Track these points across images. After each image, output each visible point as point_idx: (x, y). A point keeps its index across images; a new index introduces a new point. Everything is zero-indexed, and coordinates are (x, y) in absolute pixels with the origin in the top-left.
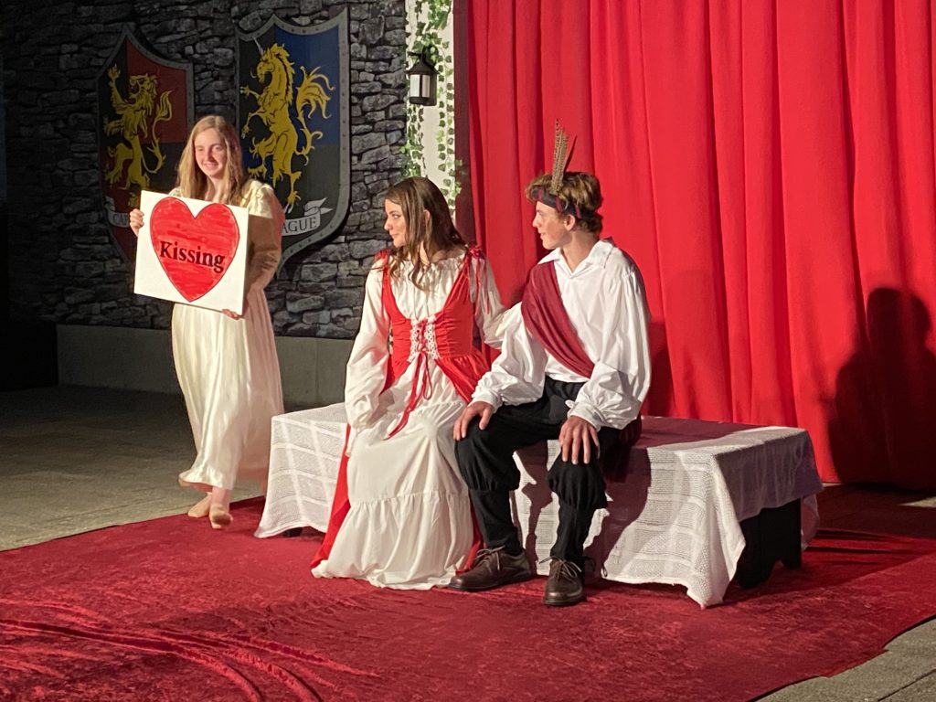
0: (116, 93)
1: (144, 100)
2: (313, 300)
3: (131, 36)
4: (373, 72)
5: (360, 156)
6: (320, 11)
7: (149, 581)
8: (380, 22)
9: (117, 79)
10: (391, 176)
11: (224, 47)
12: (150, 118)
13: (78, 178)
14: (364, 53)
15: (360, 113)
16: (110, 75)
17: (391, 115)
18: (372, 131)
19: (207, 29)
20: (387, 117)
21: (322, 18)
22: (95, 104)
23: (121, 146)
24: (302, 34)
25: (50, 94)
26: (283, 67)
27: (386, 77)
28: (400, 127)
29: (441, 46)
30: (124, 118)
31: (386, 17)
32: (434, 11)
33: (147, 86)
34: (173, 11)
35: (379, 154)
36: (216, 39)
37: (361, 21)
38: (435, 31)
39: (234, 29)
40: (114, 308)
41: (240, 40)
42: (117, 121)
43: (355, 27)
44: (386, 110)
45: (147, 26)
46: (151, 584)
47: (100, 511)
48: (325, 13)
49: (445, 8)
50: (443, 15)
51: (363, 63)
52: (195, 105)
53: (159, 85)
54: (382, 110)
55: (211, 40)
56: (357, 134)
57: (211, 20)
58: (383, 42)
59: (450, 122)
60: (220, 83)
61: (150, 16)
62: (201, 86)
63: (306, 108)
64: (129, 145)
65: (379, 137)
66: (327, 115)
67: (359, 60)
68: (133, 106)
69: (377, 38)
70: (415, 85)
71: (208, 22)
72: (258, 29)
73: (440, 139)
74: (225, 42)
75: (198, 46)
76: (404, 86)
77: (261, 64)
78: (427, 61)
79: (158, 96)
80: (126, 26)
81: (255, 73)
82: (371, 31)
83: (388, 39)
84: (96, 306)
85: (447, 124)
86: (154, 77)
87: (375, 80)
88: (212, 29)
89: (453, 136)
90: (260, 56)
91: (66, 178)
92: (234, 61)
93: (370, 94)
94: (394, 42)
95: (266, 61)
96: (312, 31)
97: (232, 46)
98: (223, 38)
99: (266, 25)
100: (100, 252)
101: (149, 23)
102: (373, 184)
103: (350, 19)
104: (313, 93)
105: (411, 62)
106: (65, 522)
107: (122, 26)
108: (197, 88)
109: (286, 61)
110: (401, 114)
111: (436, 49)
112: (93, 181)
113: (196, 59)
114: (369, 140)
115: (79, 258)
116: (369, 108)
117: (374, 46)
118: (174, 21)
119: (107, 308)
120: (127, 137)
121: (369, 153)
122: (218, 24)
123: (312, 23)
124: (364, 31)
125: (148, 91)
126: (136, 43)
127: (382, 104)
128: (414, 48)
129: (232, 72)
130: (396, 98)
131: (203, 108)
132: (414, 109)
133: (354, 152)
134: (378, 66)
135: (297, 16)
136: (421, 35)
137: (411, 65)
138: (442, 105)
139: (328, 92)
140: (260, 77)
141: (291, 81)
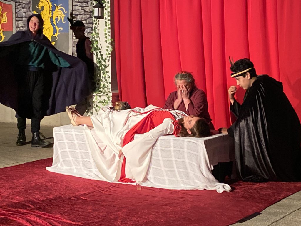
17: (88, 22)
26: (48, 4)
27: (86, 8)
28: (91, 26)
44: (86, 20)
51: (77, 3)
52: (16, 17)
59: (109, 25)
60: (25, 10)
62: (18, 11)
63: (57, 19)
66: (64, 21)
70: (96, 12)
73: (105, 31)
76: (92, 12)
77: (40, 3)
79: (2, 14)
81: (38, 6)
87: (82, 9)
89: (110, 30)
92: (30, 2)
93: (80, 14)
95: (42, 2)
104: (59, 14)
109: (49, 2)
110: (91, 22)
113: (16, 1)
127: (84, 18)
129: (29, 6)
130: (89, 16)
131: (19, 19)
132: (96, 20)
134: (83, 4)
137: (95, 4)
138: (106, 19)
139: (64, 14)
140: (39, 7)
141: (51, 9)
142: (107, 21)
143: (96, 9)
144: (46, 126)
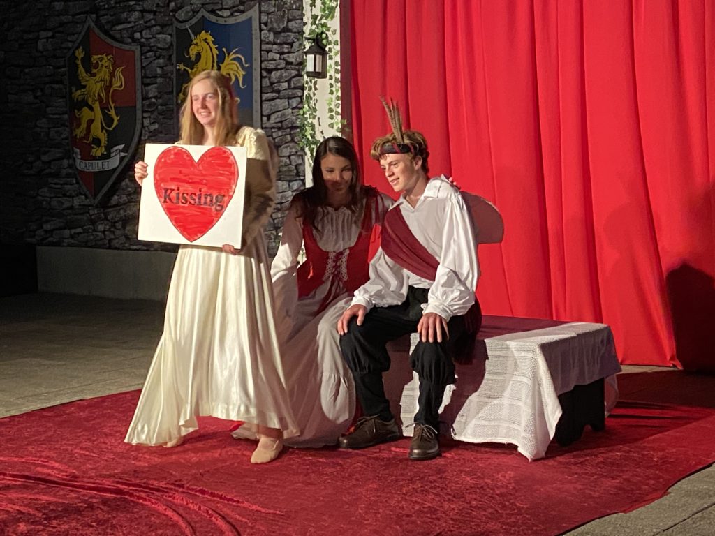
0: (81, 68)
1: (103, 74)
3: (93, 24)
4: (278, 53)
5: (269, 117)
6: (237, 6)
7: (107, 441)
8: (284, 15)
9: (82, 58)
10: (292, 132)
11: (163, 34)
12: (107, 89)
13: (52, 133)
14: (271, 38)
15: (268, 84)
16: (77, 54)
17: (292, 85)
18: (278, 98)
19: (150, 20)
20: (289, 87)
21: (239, 11)
22: (65, 77)
23: (85, 109)
24: (224, 23)
25: (31, 69)
26: (209, 49)
27: (288, 57)
28: (300, 94)
29: (330, 33)
30: (87, 87)
31: (288, 10)
32: (325, 6)
33: (105, 62)
34: (125, 6)
35: (283, 115)
36: (158, 28)
37: (269, 14)
38: (325, 21)
39: (172, 20)
40: (81, 233)
41: (176, 27)
42: (83, 90)
43: (264, 18)
44: (289, 81)
45: (105, 17)
46: (109, 444)
47: (69, 389)
48: (241, 8)
49: (334, 4)
50: (332, 9)
51: (270, 46)
52: (142, 78)
53: (115, 62)
54: (286, 82)
55: (154, 28)
56: (266, 100)
57: (155, 13)
58: (286, 30)
59: (337, 91)
60: (161, 61)
61: (108, 9)
62: (146, 64)
64: (91, 109)
65: (283, 103)
66: (243, 85)
67: (268, 43)
68: (94, 78)
69: (282, 26)
70: (310, 63)
71: (152, 14)
72: (190, 19)
73: (330, 104)
74: (165, 29)
75: (144, 32)
76: (302, 64)
77: (192, 47)
78: (320, 44)
79: (114, 71)
80: (89, 18)
81: (188, 54)
82: (276, 21)
83: (290, 27)
84: (67, 232)
85: (335, 93)
86: (110, 56)
87: (280, 59)
88: (155, 20)
89: (340, 102)
90: (192, 41)
91: (42, 134)
92: (172, 45)
93: (277, 69)
94: (295, 30)
95: (196, 44)
96: (231, 21)
97: (170, 32)
98: (163, 26)
99: (196, 17)
100: (69, 190)
101: (106, 15)
102: (279, 139)
103: (260, 12)
104: (233, 68)
105: (307, 45)
106: (43, 397)
107: (86, 17)
108: (144, 65)
109: (212, 45)
110: (300, 85)
111: (327, 35)
112: (64, 136)
113: (143, 42)
114: (275, 105)
115: (52, 195)
116: (276, 81)
117: (280, 32)
118: (125, 14)
119: (75, 233)
120: (90, 103)
121: (276, 115)
122: (159, 16)
123: (232, 15)
124: (271, 21)
125: (106, 67)
126: (97, 30)
127: (286, 77)
128: (309, 34)
129: (171, 53)
130: (296, 73)
131: (148, 81)
132: (311, 81)
133: (264, 114)
134: (283, 48)
135: (220, 10)
136: (315, 24)
137: (307, 47)
139: (243, 68)
140: (191, 56)
141: (216, 60)
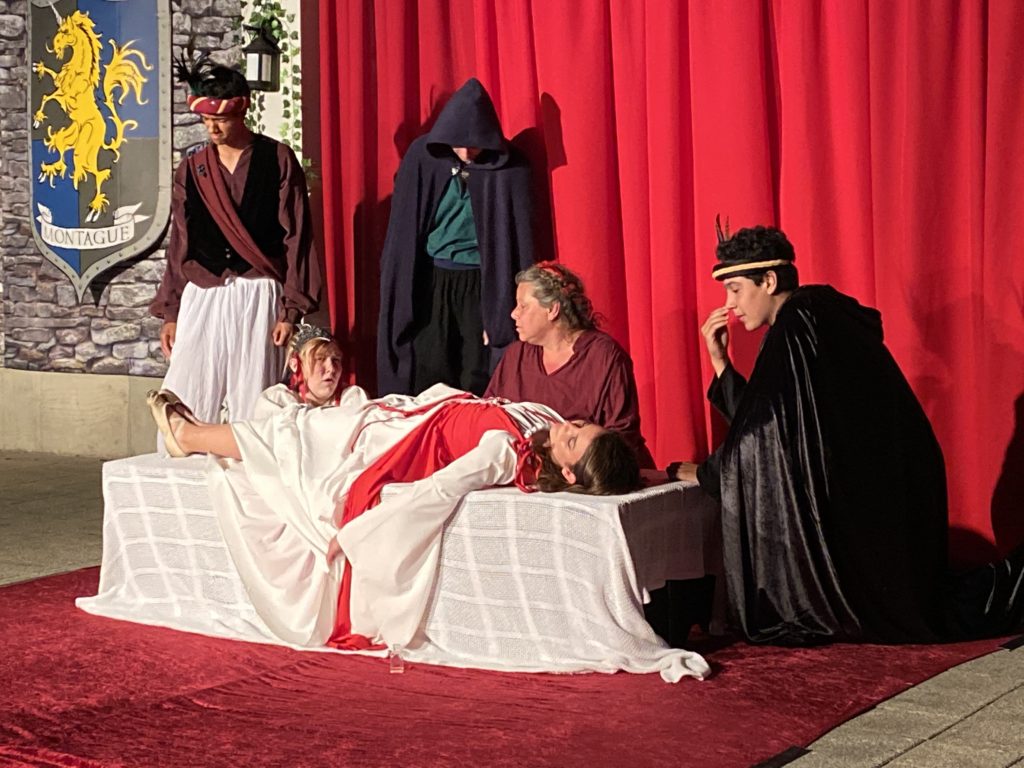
2: (125, 330)
11: (11, 14)
14: (187, 25)
26: (87, 40)
29: (285, 19)
36: (3, 4)
41: (32, 4)
51: (186, 38)
56: (181, 125)
58: (212, 12)
59: (296, 113)
60: (7, 58)
63: (117, 92)
66: (143, 100)
67: (182, 33)
69: (204, 6)
73: (284, 133)
74: (13, 7)
77: (59, 36)
78: (267, 36)
81: (52, 47)
83: (218, 9)
85: (292, 115)
89: (300, 130)
90: (58, 26)
92: (25, 31)
94: (226, 13)
97: (22, 12)
98: (10, 1)
104: (125, 72)
105: (248, 38)
109: (91, 32)
111: (279, 22)
114: (196, 132)
117: (201, 16)
128: (251, 21)
129: (22, 44)
133: (177, 146)
134: (208, 41)
136: (259, 4)
137: (248, 41)
138: (286, 91)
139: (144, 73)
140: (57, 51)
141: (98, 58)
142: (289, 97)
143: (253, 59)
144: (78, 456)
